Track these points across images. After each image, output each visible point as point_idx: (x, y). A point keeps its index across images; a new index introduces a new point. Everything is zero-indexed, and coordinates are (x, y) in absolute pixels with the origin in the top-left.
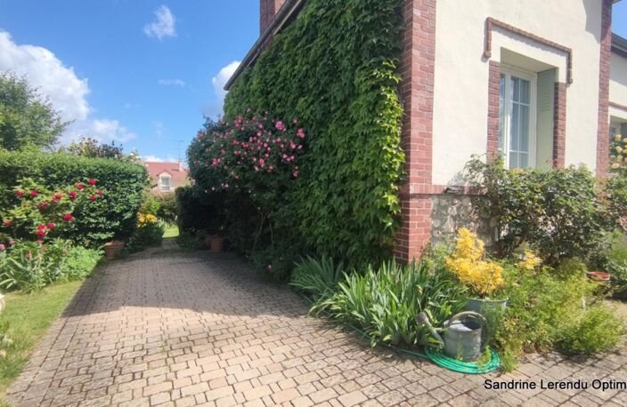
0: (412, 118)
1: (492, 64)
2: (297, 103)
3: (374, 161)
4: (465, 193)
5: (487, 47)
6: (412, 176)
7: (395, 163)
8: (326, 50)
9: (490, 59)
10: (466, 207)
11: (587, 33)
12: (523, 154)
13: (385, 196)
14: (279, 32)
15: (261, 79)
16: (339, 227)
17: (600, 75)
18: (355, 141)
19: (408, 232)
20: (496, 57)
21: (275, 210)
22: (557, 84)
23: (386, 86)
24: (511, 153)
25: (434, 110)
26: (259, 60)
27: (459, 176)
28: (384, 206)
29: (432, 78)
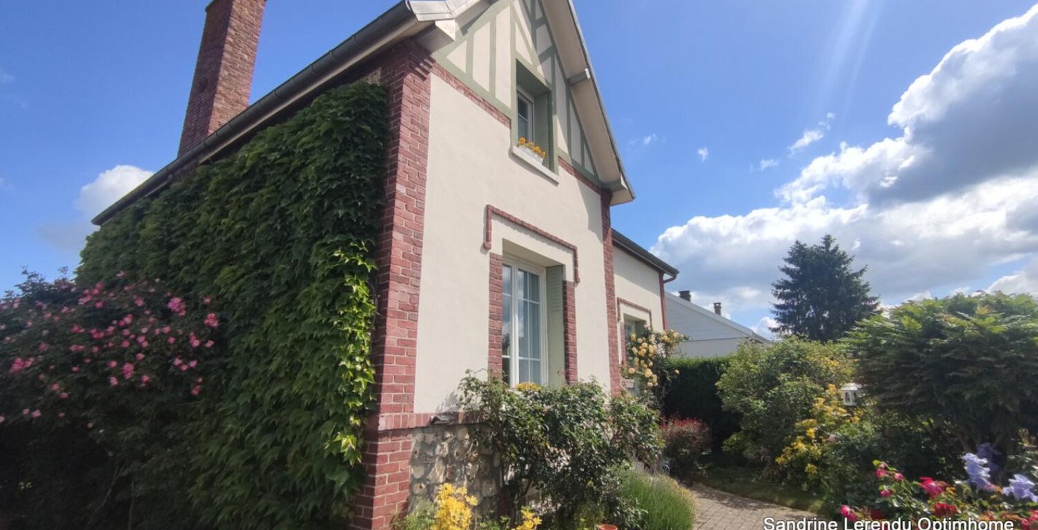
0: (388, 319)
1: (492, 256)
2: (218, 272)
3: (325, 382)
4: (460, 422)
5: (487, 237)
6: (384, 402)
7: (360, 383)
8: (274, 207)
9: (491, 251)
10: (461, 442)
11: (590, 232)
12: (534, 362)
13: (338, 438)
14: (206, 162)
15: (163, 223)
16: (262, 489)
17: (606, 276)
18: (301, 348)
19: (372, 492)
20: (497, 248)
21: (144, 460)
22: (565, 282)
23: (352, 274)
24: (520, 361)
25: (420, 309)
26: (166, 193)
27: (453, 397)
28: (334, 453)
29: (419, 268)
